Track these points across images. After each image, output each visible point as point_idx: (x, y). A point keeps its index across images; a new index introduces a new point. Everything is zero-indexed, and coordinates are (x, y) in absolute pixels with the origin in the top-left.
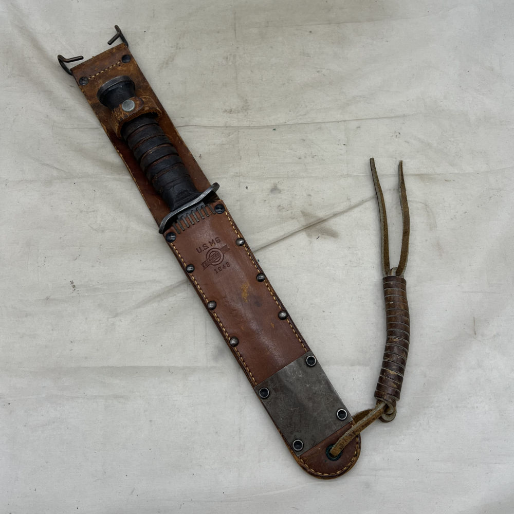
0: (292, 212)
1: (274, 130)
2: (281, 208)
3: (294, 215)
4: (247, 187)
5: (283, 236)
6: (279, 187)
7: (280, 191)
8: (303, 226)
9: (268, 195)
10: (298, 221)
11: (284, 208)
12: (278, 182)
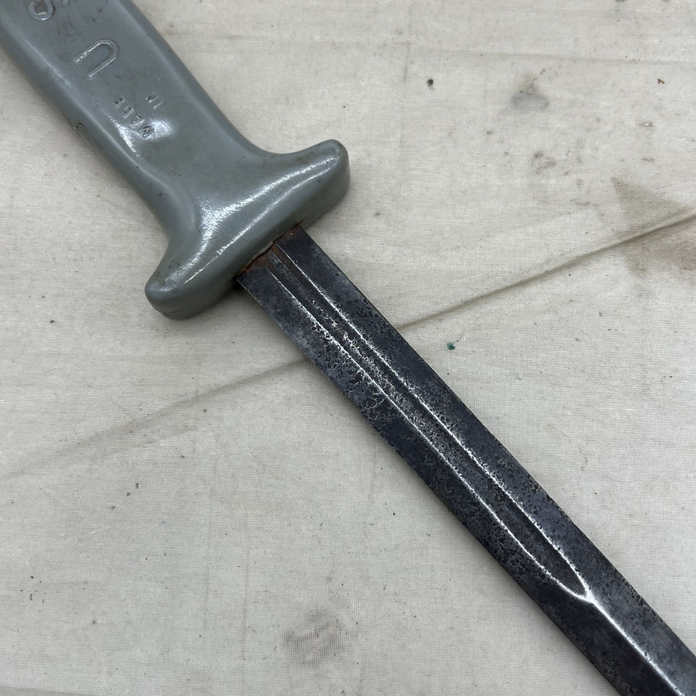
0: (579, 183)
2: (543, 161)
3: (588, 193)
4: (431, 82)
5: (542, 266)
6: (544, 86)
7: (545, 103)
8: (619, 234)
9: (503, 113)
10: (600, 215)
11: (552, 164)
12: (542, 73)
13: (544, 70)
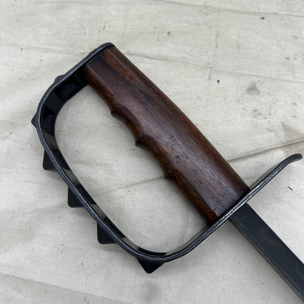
0: (269, 122)
1: (263, 18)
2: (257, 113)
3: (272, 126)
4: (218, 81)
6: (258, 86)
7: (259, 93)
8: (282, 143)
9: (244, 94)
10: (276, 135)
11: (260, 114)
12: (258, 82)
13: (259, 81)
